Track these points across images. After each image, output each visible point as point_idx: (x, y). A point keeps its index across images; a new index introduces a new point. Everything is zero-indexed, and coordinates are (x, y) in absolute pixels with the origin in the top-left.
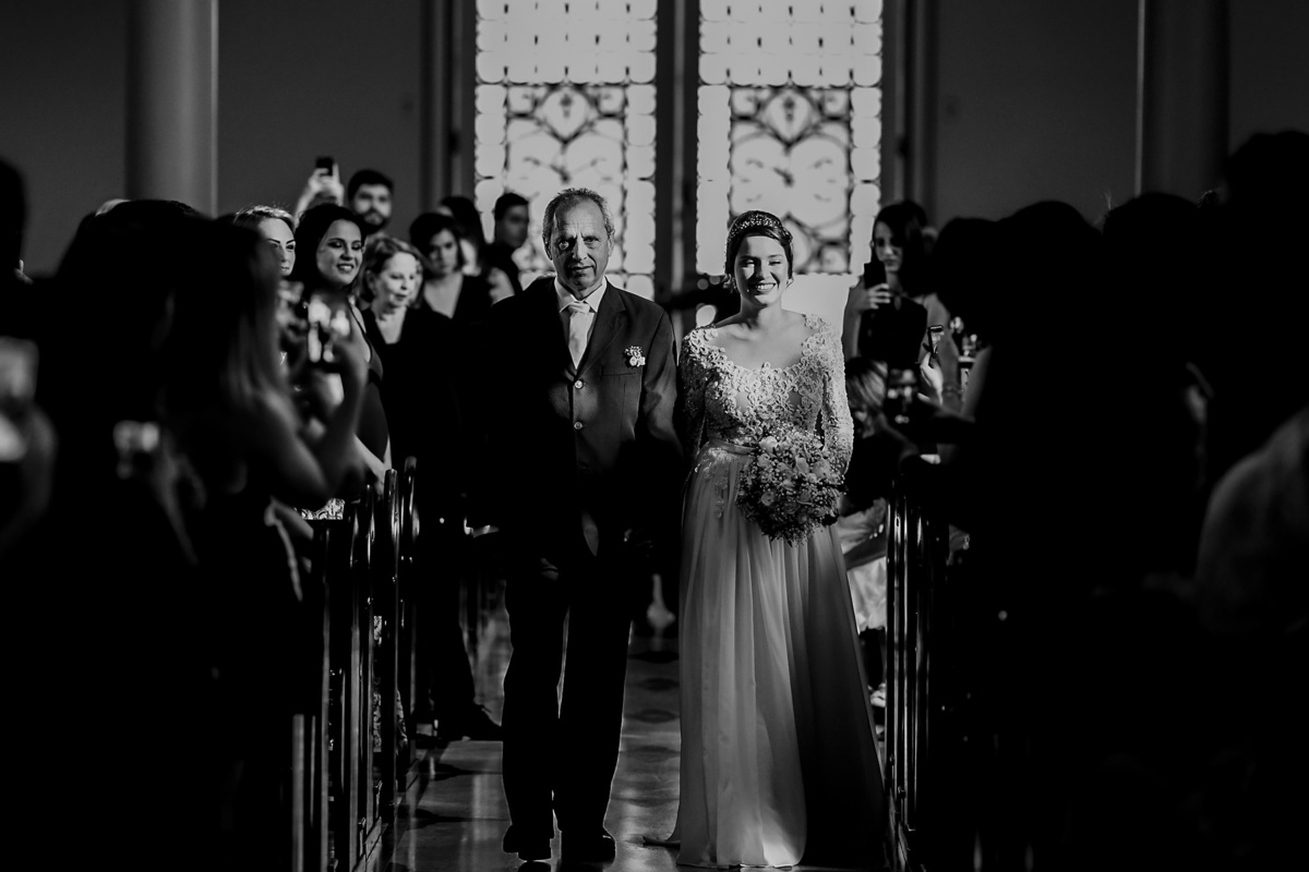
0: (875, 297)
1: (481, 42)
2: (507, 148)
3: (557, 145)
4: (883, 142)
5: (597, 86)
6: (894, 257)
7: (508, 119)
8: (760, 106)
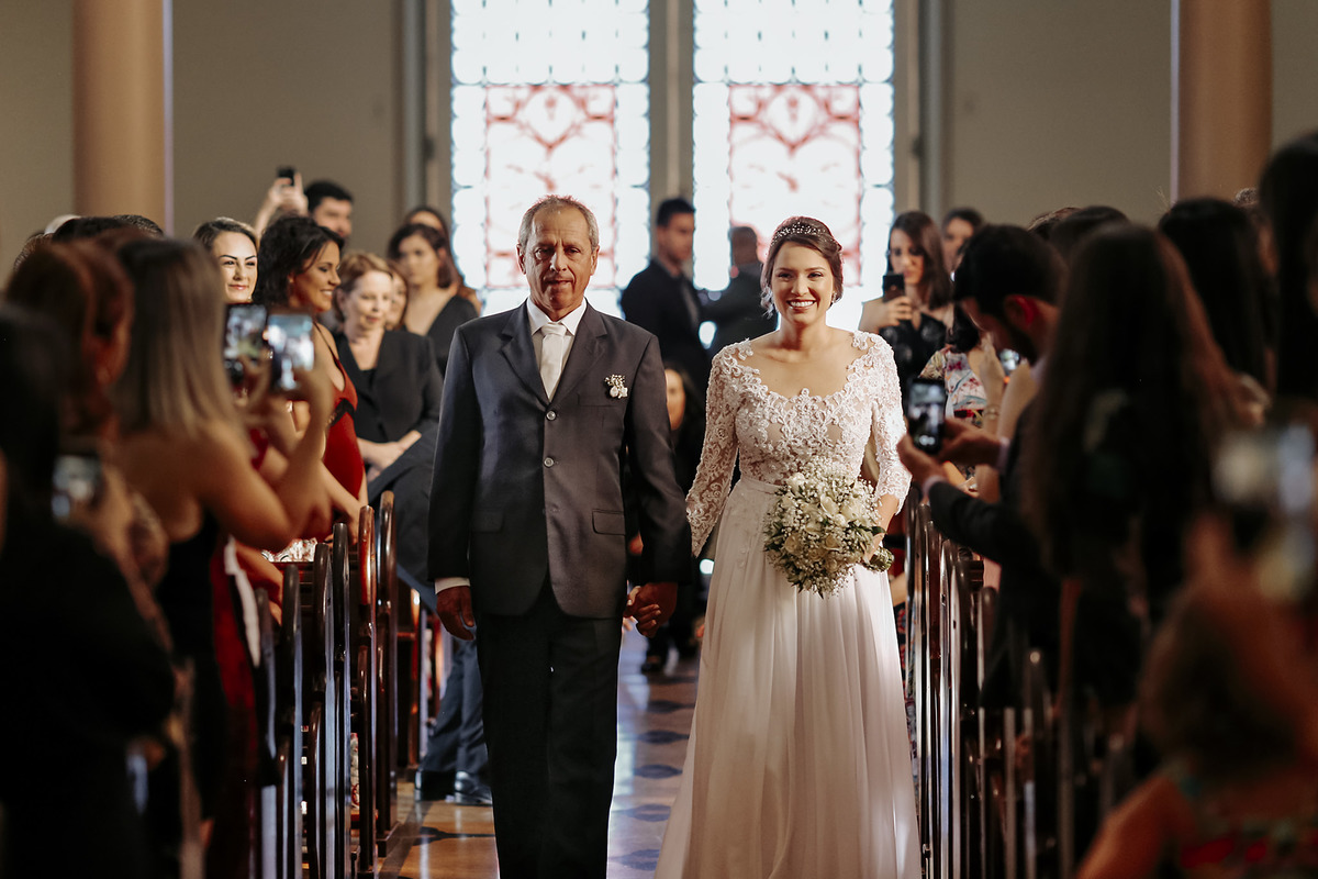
0: (894, 312)
1: (457, 39)
2: (487, 154)
3: (542, 150)
4: (896, 143)
5: (584, 87)
6: (912, 268)
7: (488, 123)
8: (761, 105)
